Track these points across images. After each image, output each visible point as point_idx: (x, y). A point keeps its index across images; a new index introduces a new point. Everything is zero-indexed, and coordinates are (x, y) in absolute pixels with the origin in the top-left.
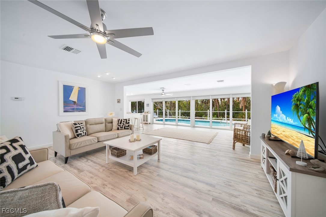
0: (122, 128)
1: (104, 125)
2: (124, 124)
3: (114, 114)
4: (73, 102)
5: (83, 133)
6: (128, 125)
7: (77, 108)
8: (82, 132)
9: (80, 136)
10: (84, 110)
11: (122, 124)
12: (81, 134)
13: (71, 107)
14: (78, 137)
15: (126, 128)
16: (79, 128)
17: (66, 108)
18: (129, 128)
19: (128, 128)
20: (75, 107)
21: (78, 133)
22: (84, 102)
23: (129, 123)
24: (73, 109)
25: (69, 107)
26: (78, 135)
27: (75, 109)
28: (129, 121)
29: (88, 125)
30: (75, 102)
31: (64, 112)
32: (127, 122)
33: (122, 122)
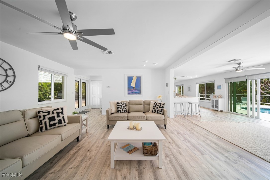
0: (155, 111)
1: (142, 106)
2: (157, 107)
3: (162, 97)
4: (133, 87)
5: (123, 110)
6: (162, 110)
7: (135, 92)
8: (121, 110)
9: (119, 112)
10: (139, 93)
11: (156, 108)
12: (120, 111)
13: (132, 91)
14: (118, 113)
15: (158, 112)
16: (120, 106)
17: (129, 91)
18: (162, 113)
19: (160, 112)
20: (134, 91)
21: (118, 110)
22: (140, 87)
23: (163, 107)
24: (133, 92)
25: (131, 91)
26: (118, 111)
27: (134, 92)
28: (163, 106)
29: (130, 105)
30: (134, 87)
31: (128, 94)
32: (161, 106)
33: (157, 106)
